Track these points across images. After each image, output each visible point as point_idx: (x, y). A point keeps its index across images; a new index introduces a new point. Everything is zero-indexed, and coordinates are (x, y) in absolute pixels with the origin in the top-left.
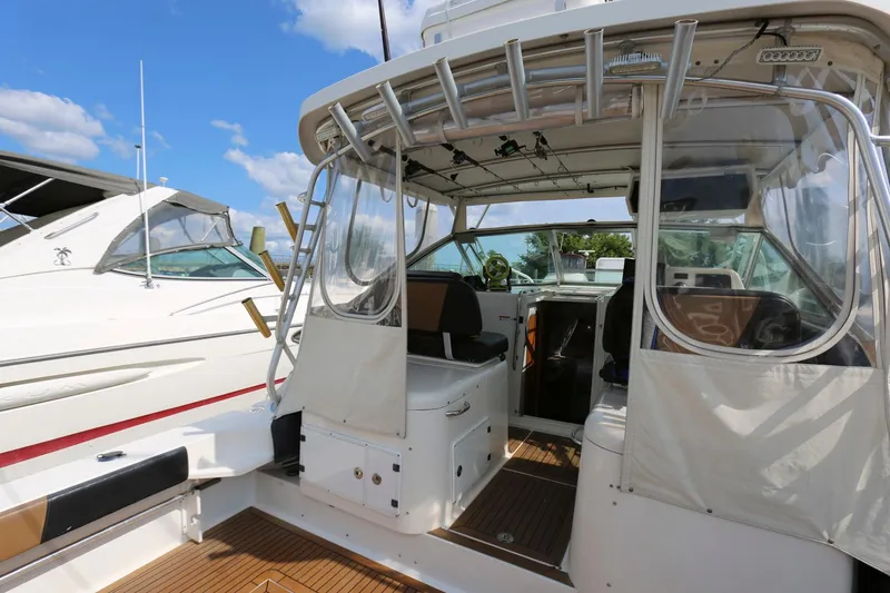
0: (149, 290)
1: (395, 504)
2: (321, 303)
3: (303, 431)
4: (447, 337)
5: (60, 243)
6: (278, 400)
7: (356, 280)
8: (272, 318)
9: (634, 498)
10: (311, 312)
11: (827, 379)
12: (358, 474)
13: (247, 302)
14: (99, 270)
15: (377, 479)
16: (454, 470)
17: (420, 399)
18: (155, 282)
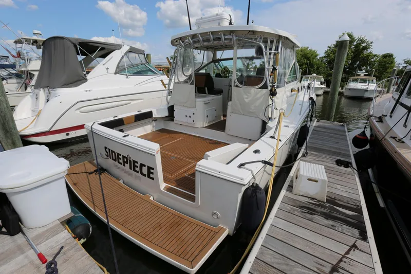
0: (127, 79)
1: (194, 121)
2: (178, 81)
3: (174, 109)
4: (206, 88)
5: (106, 66)
6: (168, 103)
7: (184, 75)
8: (167, 84)
9: (233, 114)
10: (175, 83)
11: (260, 91)
12: (186, 116)
13: (162, 81)
14: (115, 73)
15: (190, 117)
16: (206, 116)
17: (198, 100)
18: (129, 76)
